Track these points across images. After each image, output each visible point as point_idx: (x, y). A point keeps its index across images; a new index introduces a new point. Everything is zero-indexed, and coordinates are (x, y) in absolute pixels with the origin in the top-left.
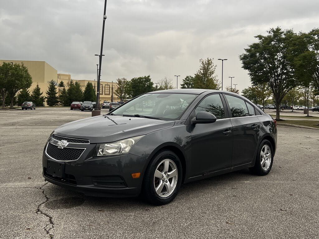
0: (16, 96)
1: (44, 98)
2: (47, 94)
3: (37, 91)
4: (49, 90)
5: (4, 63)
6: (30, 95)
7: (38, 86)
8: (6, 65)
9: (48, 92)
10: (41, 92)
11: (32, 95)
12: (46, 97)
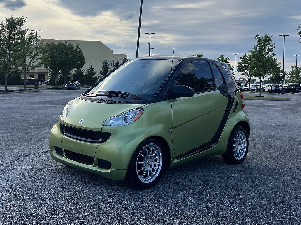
0: (71, 75)
1: (98, 77)
2: (100, 73)
3: (91, 71)
4: (103, 70)
5: (60, 43)
6: (84, 75)
7: (91, 65)
8: (61, 45)
9: (102, 72)
10: (94, 72)
11: (86, 75)
12: (99, 77)
